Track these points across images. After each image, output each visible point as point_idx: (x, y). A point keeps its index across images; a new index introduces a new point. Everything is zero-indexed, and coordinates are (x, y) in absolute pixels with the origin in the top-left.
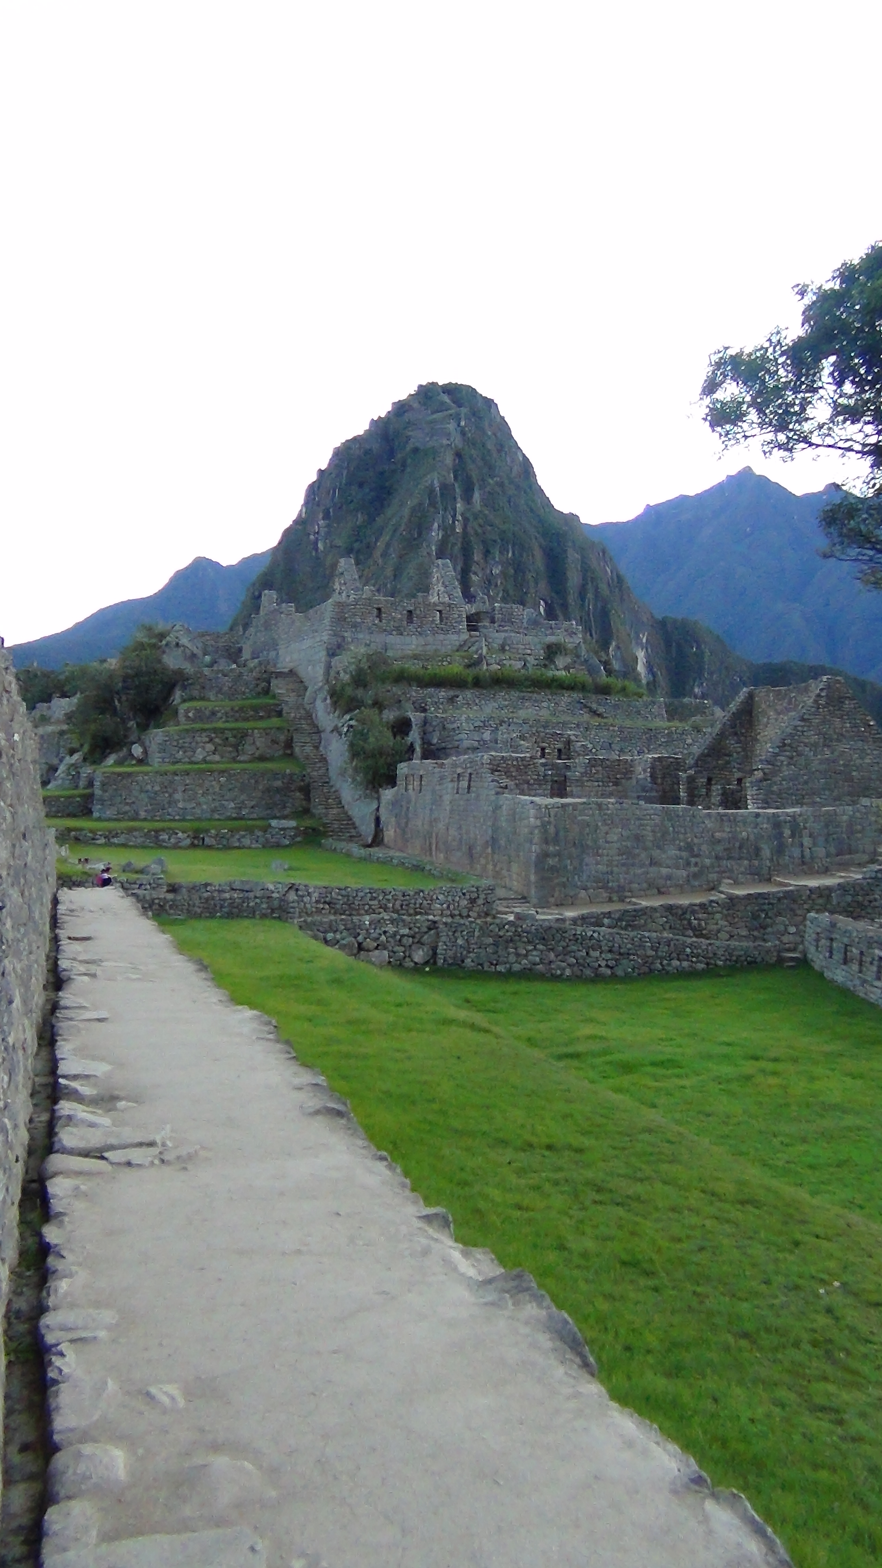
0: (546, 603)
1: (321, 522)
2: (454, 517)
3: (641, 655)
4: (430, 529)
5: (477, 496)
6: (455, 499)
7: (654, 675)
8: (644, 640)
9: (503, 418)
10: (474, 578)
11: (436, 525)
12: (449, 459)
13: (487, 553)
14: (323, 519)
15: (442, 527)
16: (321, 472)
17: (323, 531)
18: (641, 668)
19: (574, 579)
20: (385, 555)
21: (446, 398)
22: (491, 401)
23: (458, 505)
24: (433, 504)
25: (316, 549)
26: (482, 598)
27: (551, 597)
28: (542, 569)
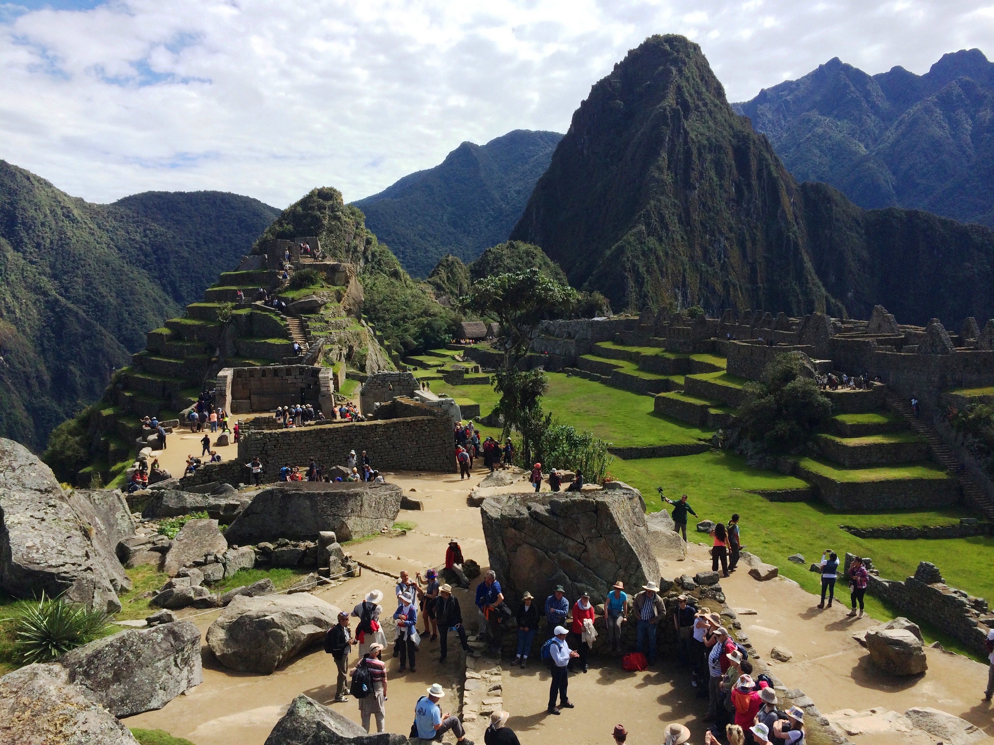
0: (736, 184)
1: (586, 137)
2: (679, 132)
3: (790, 210)
4: (663, 140)
6: (679, 120)
8: (792, 201)
9: (704, 57)
10: (694, 173)
11: (667, 138)
12: (672, 91)
13: (700, 154)
14: (587, 134)
15: (672, 139)
16: (583, 103)
17: (587, 143)
19: (754, 166)
21: (666, 46)
22: (696, 46)
23: (682, 123)
24: (665, 123)
25: (583, 155)
26: (697, 185)
27: (740, 180)
28: (733, 162)
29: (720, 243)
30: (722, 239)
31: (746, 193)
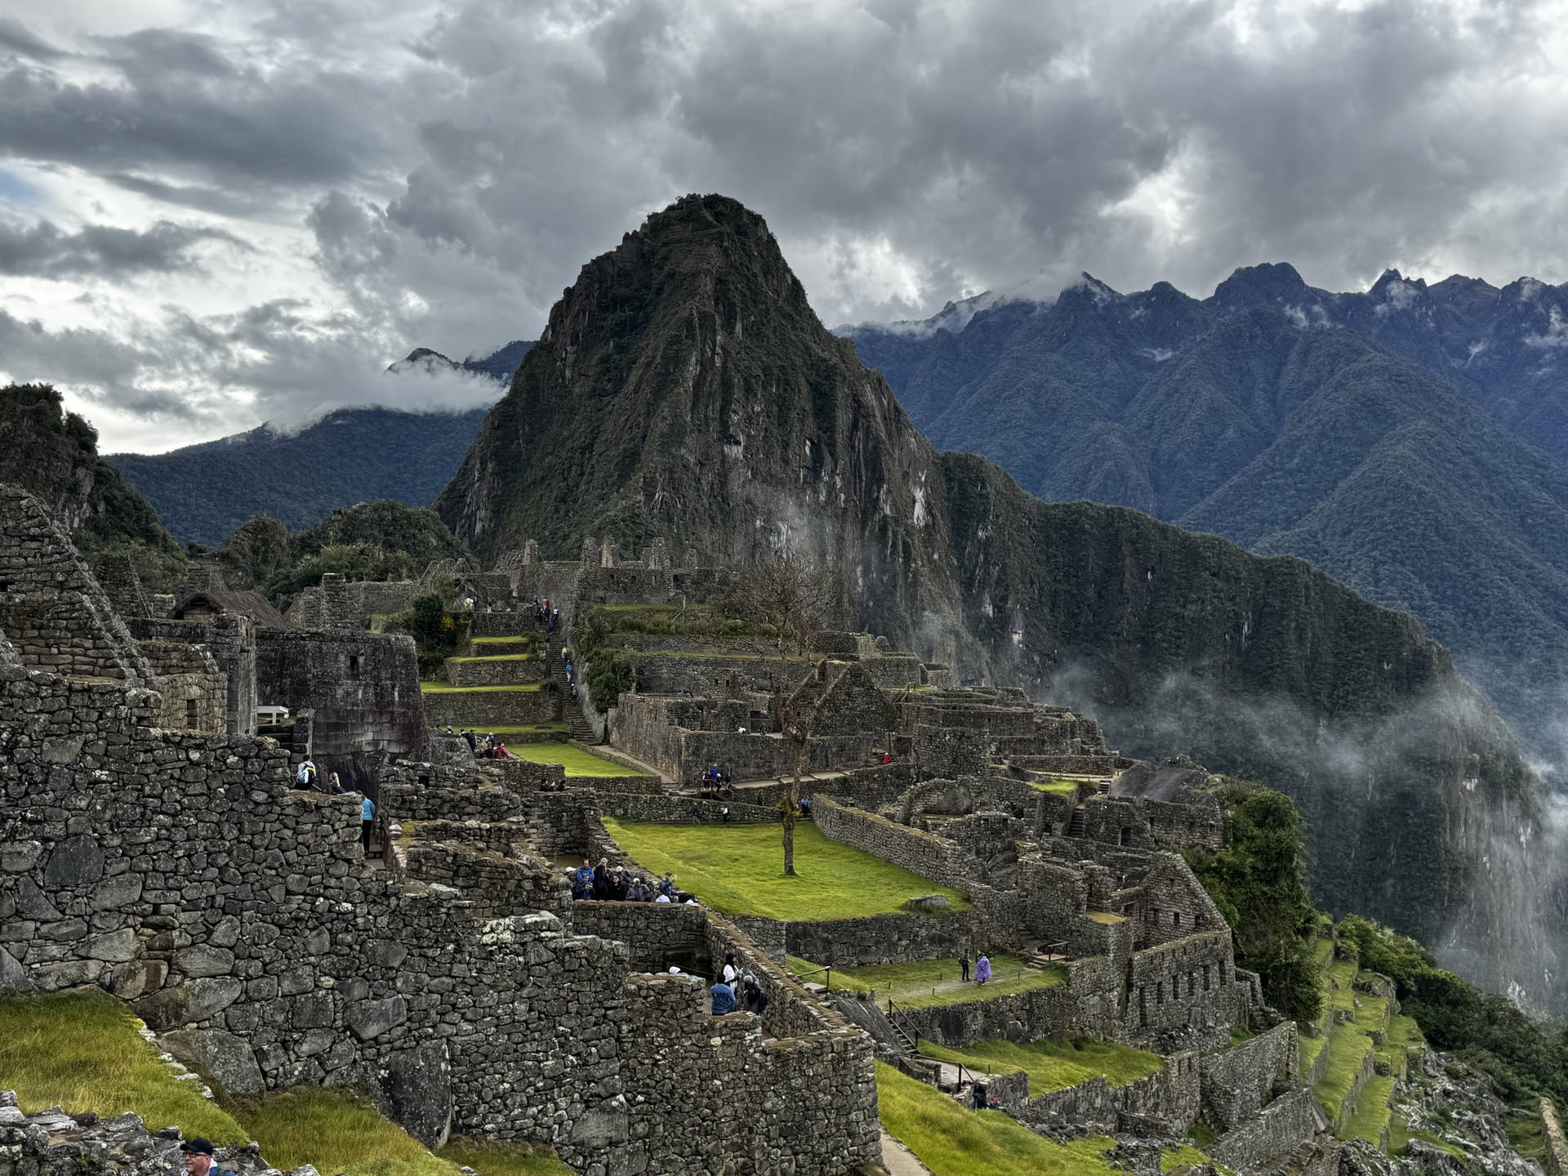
0: (812, 443)
1: (569, 348)
2: (713, 350)
3: (919, 495)
4: (685, 362)
5: (739, 328)
6: (715, 332)
7: (933, 517)
8: (923, 479)
9: (770, 236)
10: (735, 418)
11: (694, 359)
12: (707, 285)
13: (749, 390)
14: (572, 344)
15: (701, 362)
16: (568, 291)
17: (571, 358)
18: (919, 510)
19: (843, 418)
20: (636, 391)
21: (708, 215)
22: (759, 217)
23: (719, 338)
24: (691, 336)
25: (564, 378)
26: (741, 438)
27: (818, 436)
28: (808, 406)
29: (779, 534)
30: (784, 529)
31: (828, 458)
